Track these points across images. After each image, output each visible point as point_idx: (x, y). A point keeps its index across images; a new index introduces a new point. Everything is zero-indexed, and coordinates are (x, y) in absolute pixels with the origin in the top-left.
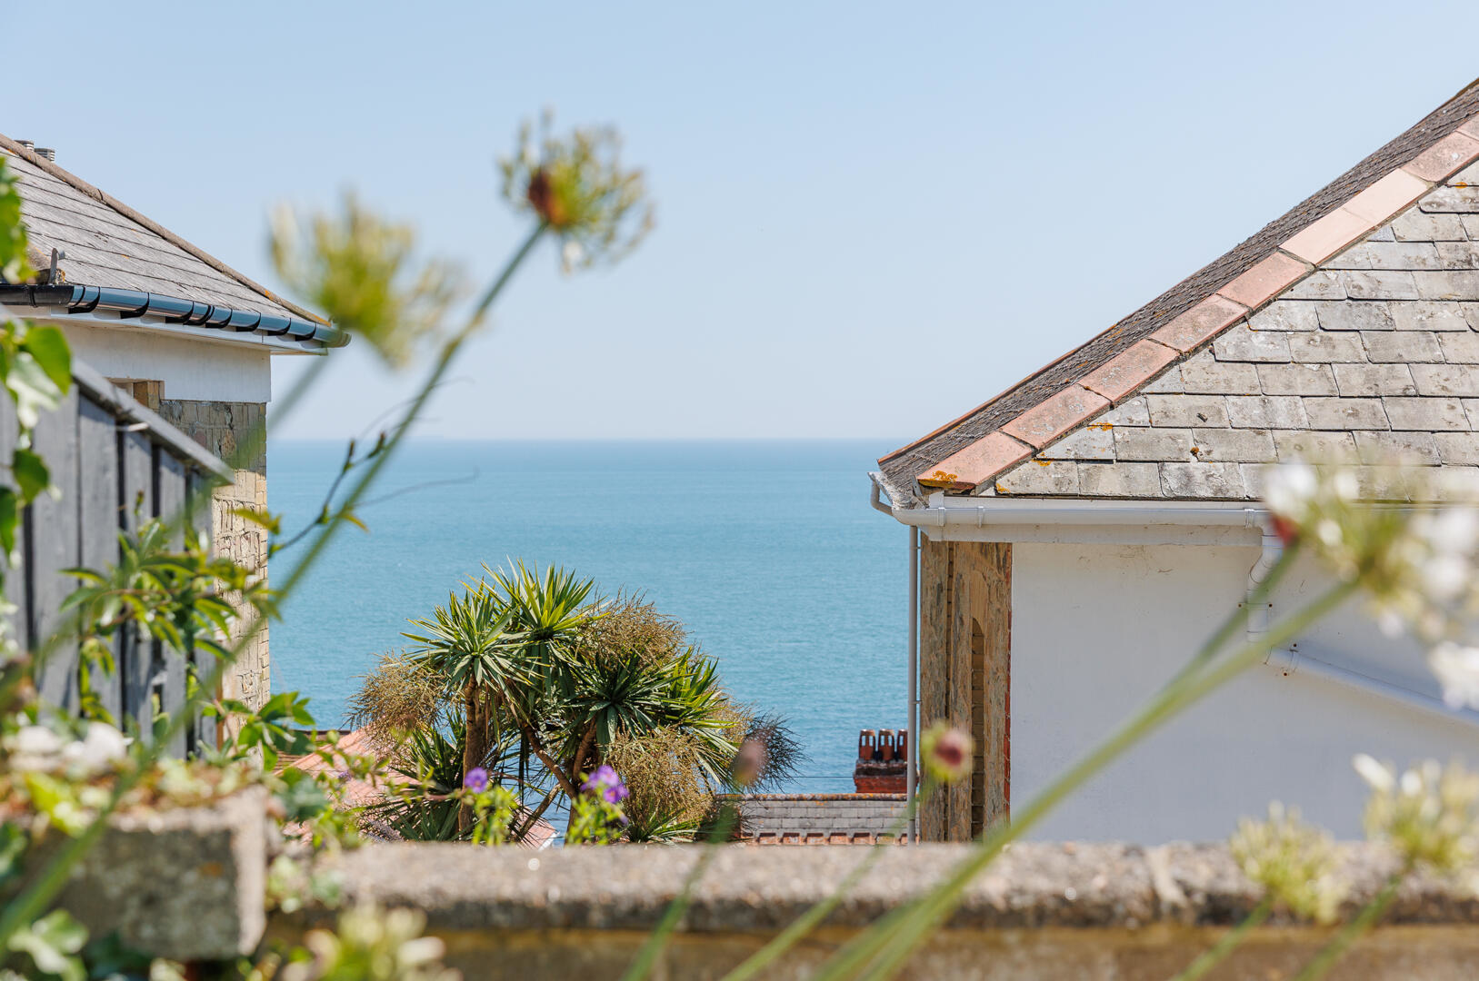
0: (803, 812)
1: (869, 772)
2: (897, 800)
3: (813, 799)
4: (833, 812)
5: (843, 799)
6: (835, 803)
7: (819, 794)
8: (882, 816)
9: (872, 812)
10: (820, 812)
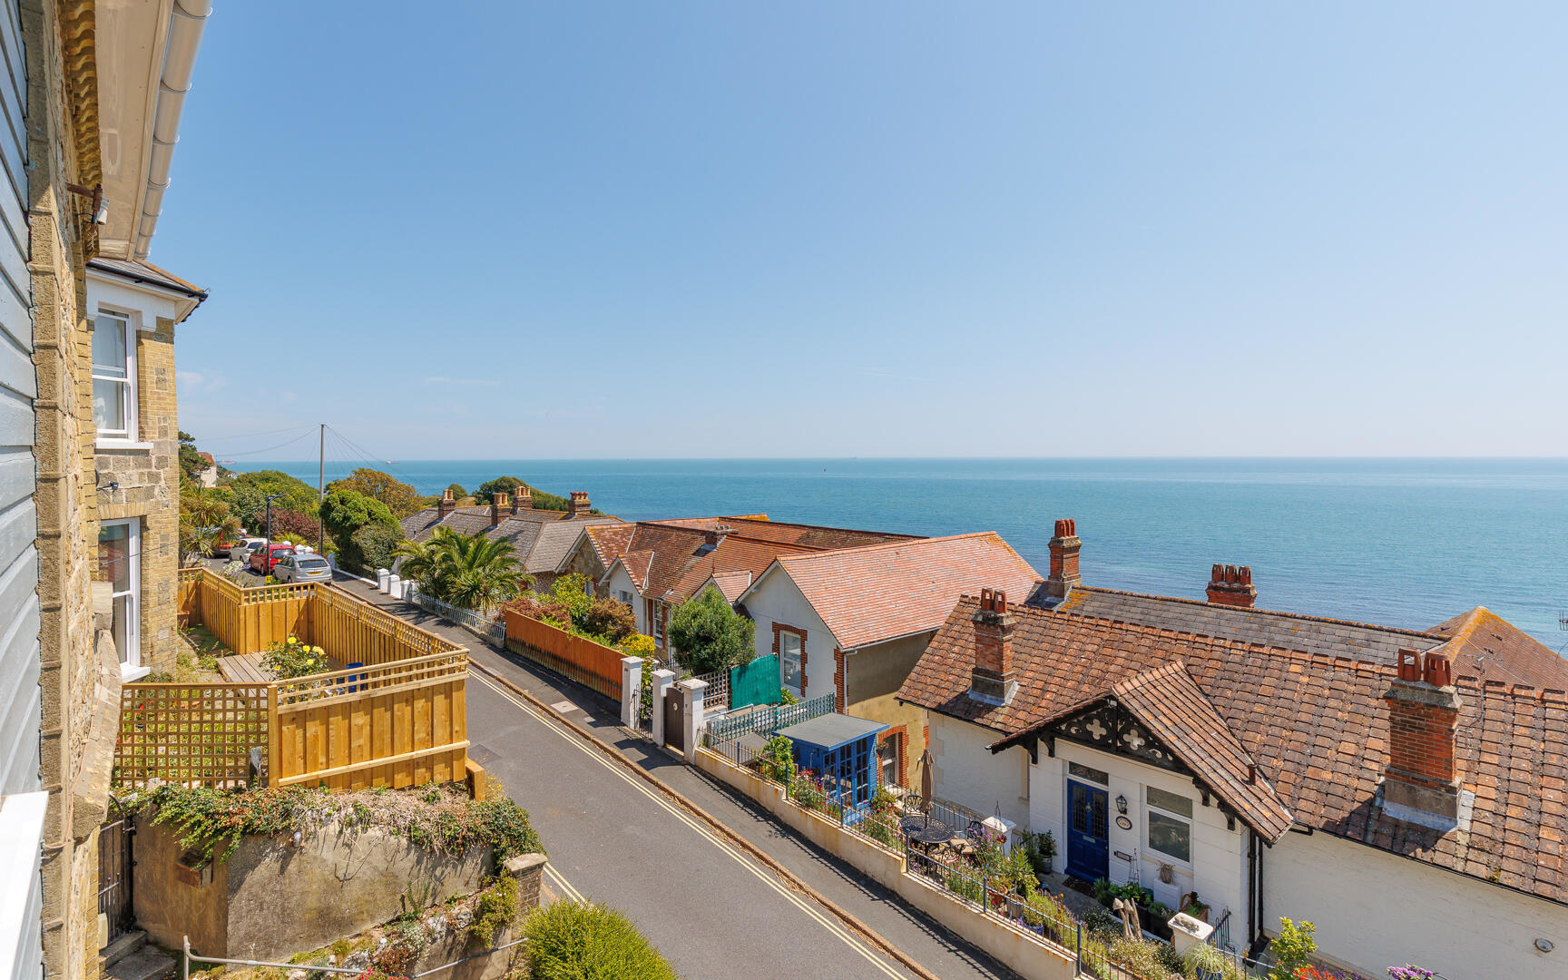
0: (1144, 605)
1: (1216, 588)
2: (1210, 606)
3: (1155, 599)
4: (1165, 608)
5: (1174, 601)
6: (1169, 603)
7: (1159, 596)
8: (1197, 615)
9: (1191, 611)
10: (1158, 606)
